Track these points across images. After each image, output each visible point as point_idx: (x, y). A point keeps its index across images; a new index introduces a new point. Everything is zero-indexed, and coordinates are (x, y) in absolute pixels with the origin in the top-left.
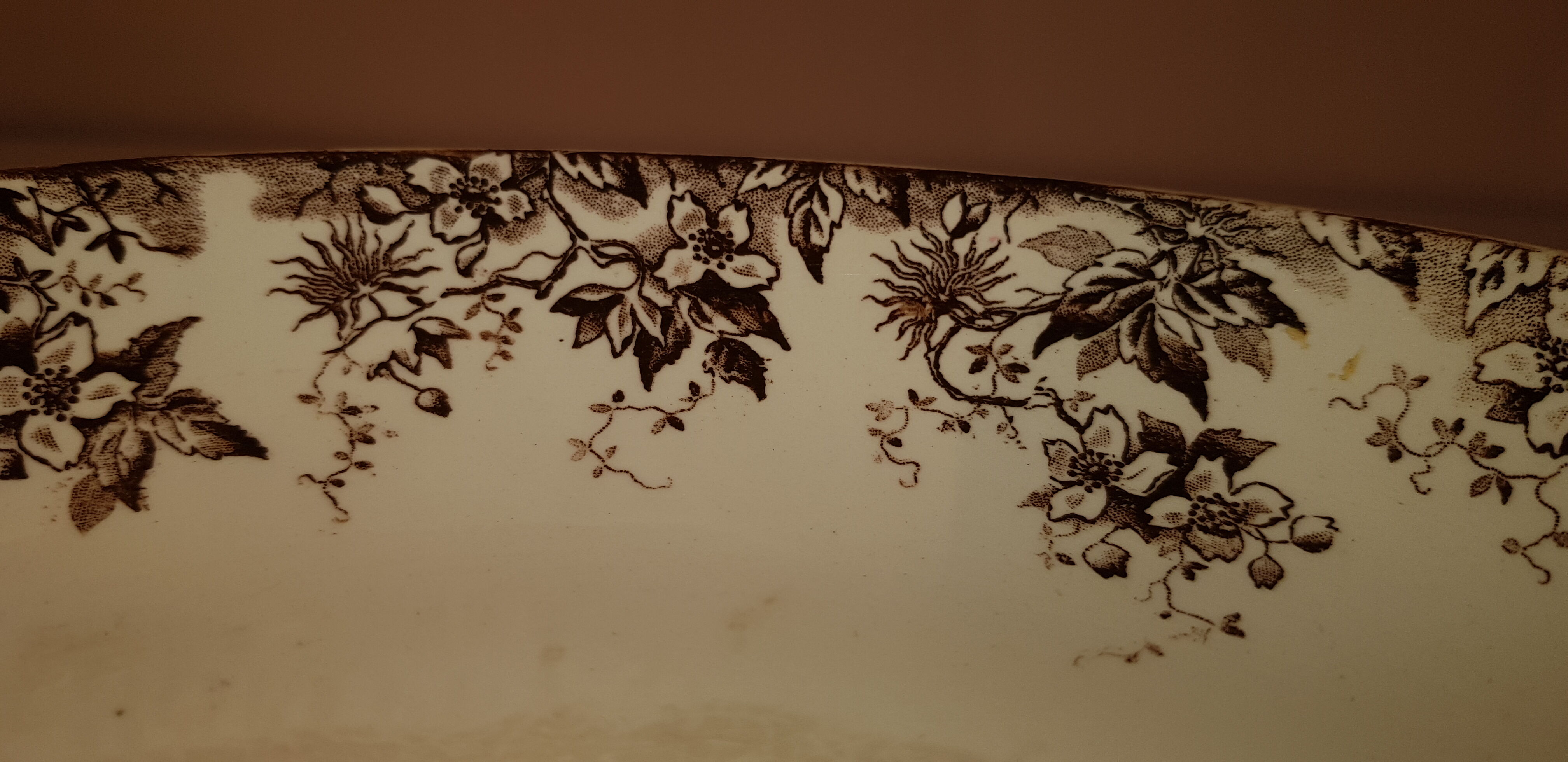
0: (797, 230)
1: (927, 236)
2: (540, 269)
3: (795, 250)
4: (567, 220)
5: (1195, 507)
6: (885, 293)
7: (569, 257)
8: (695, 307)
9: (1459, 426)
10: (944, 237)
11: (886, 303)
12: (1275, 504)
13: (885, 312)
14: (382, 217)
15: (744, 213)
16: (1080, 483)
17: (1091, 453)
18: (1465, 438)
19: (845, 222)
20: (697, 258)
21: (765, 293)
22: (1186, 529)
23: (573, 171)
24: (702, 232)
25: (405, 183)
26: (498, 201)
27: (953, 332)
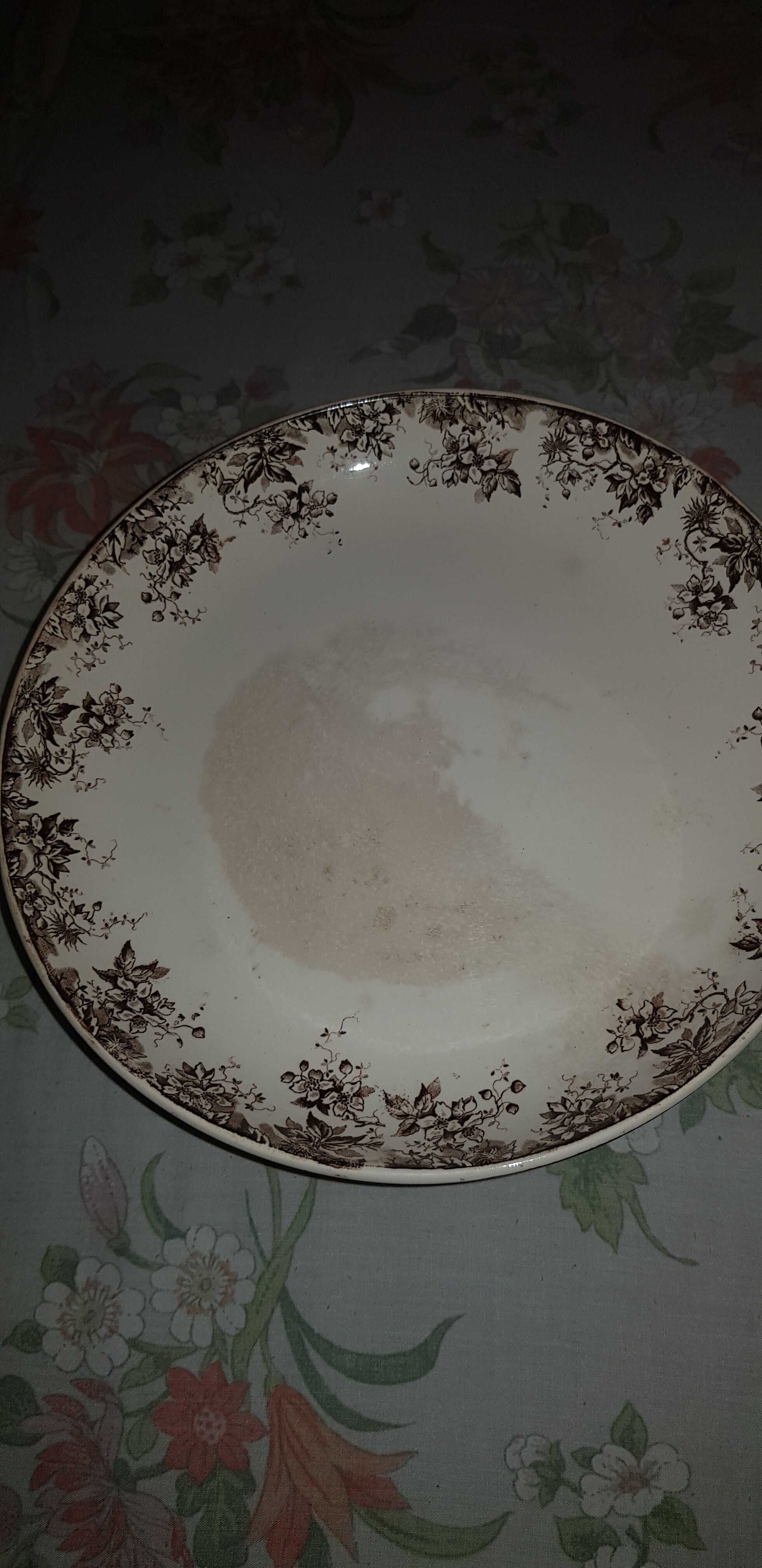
0: (23, 807)
1: (23, 770)
2: (47, 882)
3: (29, 808)
4: (31, 873)
5: (107, 714)
6: (40, 784)
7: (41, 874)
8: (50, 839)
9: (88, 649)
10: (24, 765)
11: (43, 784)
12: (105, 696)
13: (46, 785)
14: (45, 925)
15: (20, 822)
16: (100, 740)
17: (89, 736)
18: (92, 649)
19: (20, 792)
20: (35, 837)
21: (43, 818)
22: (115, 717)
23: (16, 870)
24: (27, 835)
25: (33, 917)
26: (31, 892)
27: (51, 767)
